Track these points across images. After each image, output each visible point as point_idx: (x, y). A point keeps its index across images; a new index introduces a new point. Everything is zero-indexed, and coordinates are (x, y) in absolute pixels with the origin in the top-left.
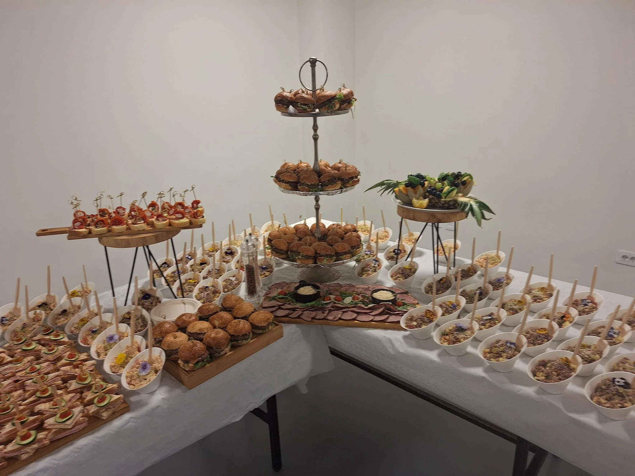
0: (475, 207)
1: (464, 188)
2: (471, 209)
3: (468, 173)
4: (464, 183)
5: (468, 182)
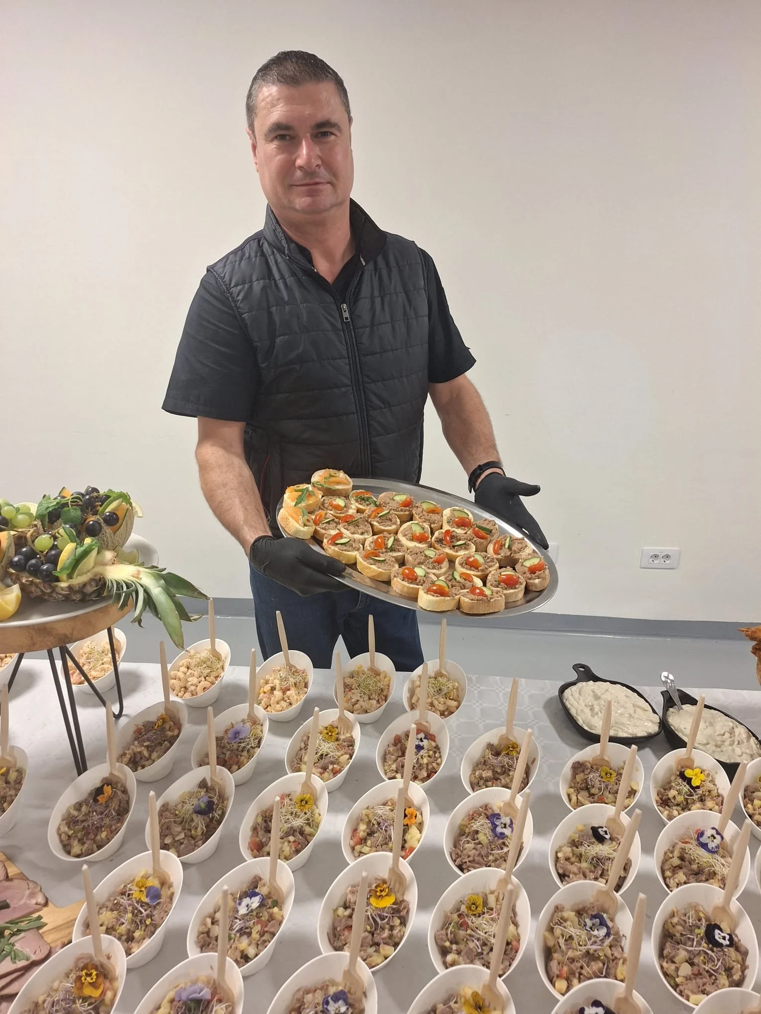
0: (157, 591)
1: (115, 533)
2: (150, 602)
3: (117, 489)
4: (112, 520)
5: (120, 514)
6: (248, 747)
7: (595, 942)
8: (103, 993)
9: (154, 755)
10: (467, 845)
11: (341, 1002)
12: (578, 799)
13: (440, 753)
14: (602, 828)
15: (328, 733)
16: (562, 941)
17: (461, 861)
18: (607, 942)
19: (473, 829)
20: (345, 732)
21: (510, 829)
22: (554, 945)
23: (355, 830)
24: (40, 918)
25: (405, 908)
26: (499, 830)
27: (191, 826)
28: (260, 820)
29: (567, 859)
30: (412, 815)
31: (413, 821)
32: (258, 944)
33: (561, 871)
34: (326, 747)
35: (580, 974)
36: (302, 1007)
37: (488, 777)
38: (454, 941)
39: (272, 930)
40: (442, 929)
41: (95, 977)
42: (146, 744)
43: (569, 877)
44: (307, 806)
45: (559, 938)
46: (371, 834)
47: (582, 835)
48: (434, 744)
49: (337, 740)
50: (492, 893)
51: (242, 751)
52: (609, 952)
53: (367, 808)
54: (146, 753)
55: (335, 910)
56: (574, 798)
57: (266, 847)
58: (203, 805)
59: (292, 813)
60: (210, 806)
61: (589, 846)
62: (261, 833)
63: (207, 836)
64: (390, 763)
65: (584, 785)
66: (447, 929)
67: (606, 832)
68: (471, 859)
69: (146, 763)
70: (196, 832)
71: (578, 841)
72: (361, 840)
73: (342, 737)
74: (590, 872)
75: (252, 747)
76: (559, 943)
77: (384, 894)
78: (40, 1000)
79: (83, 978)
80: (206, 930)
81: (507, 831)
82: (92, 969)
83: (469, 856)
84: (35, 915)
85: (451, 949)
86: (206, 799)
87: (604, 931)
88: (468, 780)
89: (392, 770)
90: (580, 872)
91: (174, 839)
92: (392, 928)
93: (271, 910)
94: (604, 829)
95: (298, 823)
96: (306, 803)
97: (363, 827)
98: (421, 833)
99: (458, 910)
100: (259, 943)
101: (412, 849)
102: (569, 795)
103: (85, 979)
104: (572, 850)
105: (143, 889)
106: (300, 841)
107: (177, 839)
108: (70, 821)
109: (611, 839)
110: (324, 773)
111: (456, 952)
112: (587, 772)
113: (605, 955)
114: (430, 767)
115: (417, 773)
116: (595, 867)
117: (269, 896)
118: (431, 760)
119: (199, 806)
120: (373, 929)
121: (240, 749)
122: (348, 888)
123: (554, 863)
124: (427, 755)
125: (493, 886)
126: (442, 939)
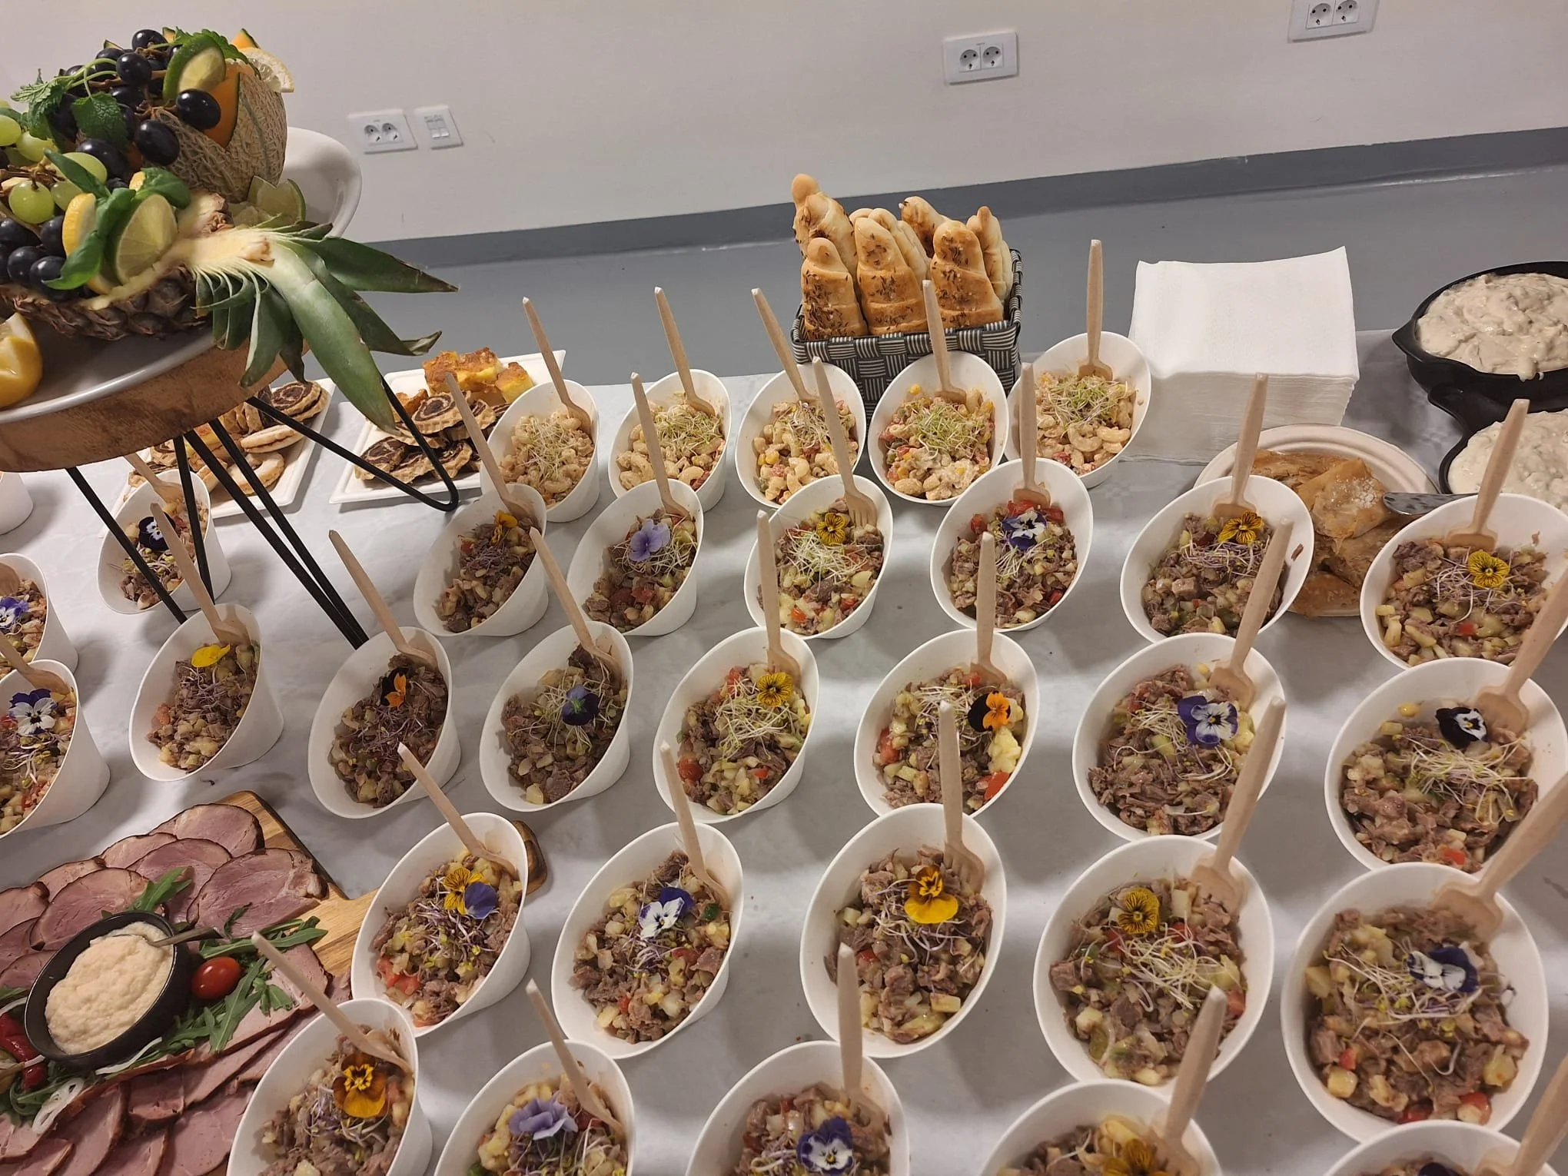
6: (671, 567)
7: (1434, 1002)
8: (388, 1106)
9: (498, 594)
10: (1126, 760)
11: (837, 1143)
12: (1403, 629)
13: (1072, 548)
14: (1466, 710)
15: (826, 529)
16: (1349, 991)
17: (1114, 796)
18: (1466, 1002)
19: (1141, 726)
20: (864, 520)
21: (1229, 727)
22: (1330, 995)
23: (885, 732)
24: (314, 921)
25: (980, 922)
26: (1203, 730)
27: (564, 738)
28: (693, 721)
29: (1371, 783)
30: (1000, 707)
31: (1004, 719)
32: (684, 995)
33: (1353, 809)
34: (823, 557)
35: (1390, 1062)
36: (764, 1139)
37: (1184, 592)
38: (1095, 983)
39: (707, 968)
40: (1066, 958)
41: (370, 1078)
42: (479, 573)
43: (1372, 820)
44: (779, 698)
45: (1342, 984)
46: (917, 739)
47: (1412, 725)
48: (1058, 531)
49: (848, 539)
50: (1182, 885)
51: (662, 574)
52: (1468, 1024)
53: (908, 689)
54: (481, 592)
55: (840, 913)
56: (1395, 627)
57: (707, 775)
58: (577, 706)
59: (749, 713)
60: (591, 703)
61: (1427, 753)
62: (699, 745)
63: (595, 756)
64: (961, 577)
65: (1422, 597)
66: (1079, 956)
67: (1475, 724)
68: (1136, 790)
69: (485, 610)
70: (575, 749)
71: (1401, 740)
72: (897, 752)
73: (858, 533)
74: (1427, 810)
75: (677, 566)
76: (1342, 995)
77: (935, 892)
78: (293, 1106)
79: (347, 1083)
80: (591, 956)
81: (1223, 732)
82: (364, 1063)
83: (1131, 785)
84: (305, 918)
85: (1088, 998)
86: (580, 692)
87: (1457, 977)
88: (1139, 599)
89: (967, 592)
90: (1401, 814)
91: (534, 764)
92: (954, 960)
93: (702, 929)
94: (1473, 715)
95: (763, 729)
96: (778, 690)
97: (898, 728)
98: (1020, 744)
99: (1105, 914)
100: (685, 990)
101: (1003, 777)
102: (1381, 619)
103: (353, 1084)
104: (1385, 761)
105: (462, 889)
106: (771, 765)
107: (539, 765)
108: (349, 740)
109: (1489, 738)
110: (823, 609)
111: (1097, 1005)
112: (1432, 565)
113: (1458, 1030)
114: (1050, 581)
115: (1020, 596)
116: (1441, 802)
117: (703, 893)
118: (1051, 566)
119: (570, 706)
120: (916, 960)
121: (657, 572)
122: (863, 871)
123: (1336, 793)
124: (1041, 557)
125: (1186, 871)
126: (1066, 981)
